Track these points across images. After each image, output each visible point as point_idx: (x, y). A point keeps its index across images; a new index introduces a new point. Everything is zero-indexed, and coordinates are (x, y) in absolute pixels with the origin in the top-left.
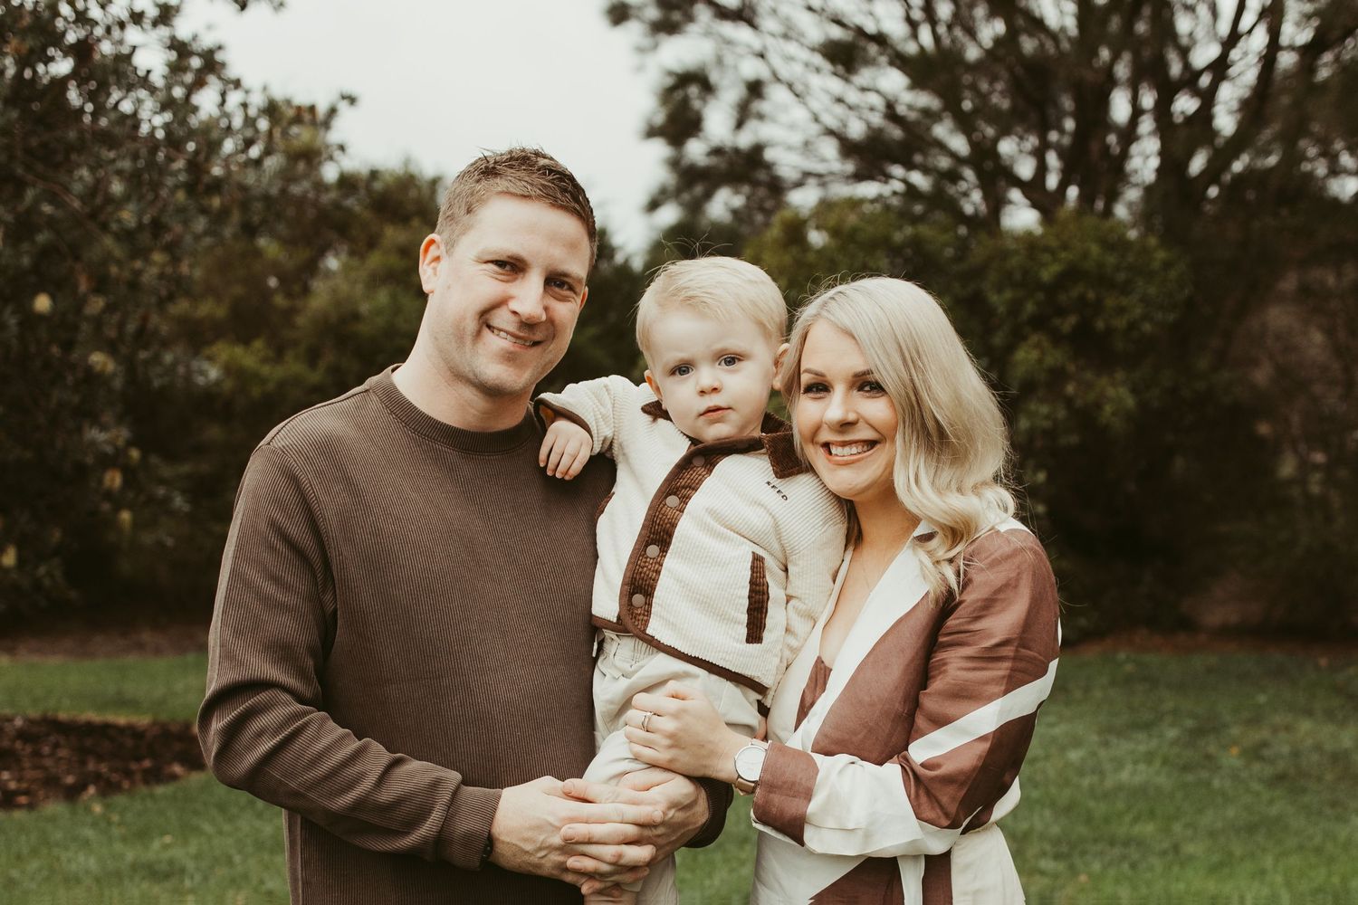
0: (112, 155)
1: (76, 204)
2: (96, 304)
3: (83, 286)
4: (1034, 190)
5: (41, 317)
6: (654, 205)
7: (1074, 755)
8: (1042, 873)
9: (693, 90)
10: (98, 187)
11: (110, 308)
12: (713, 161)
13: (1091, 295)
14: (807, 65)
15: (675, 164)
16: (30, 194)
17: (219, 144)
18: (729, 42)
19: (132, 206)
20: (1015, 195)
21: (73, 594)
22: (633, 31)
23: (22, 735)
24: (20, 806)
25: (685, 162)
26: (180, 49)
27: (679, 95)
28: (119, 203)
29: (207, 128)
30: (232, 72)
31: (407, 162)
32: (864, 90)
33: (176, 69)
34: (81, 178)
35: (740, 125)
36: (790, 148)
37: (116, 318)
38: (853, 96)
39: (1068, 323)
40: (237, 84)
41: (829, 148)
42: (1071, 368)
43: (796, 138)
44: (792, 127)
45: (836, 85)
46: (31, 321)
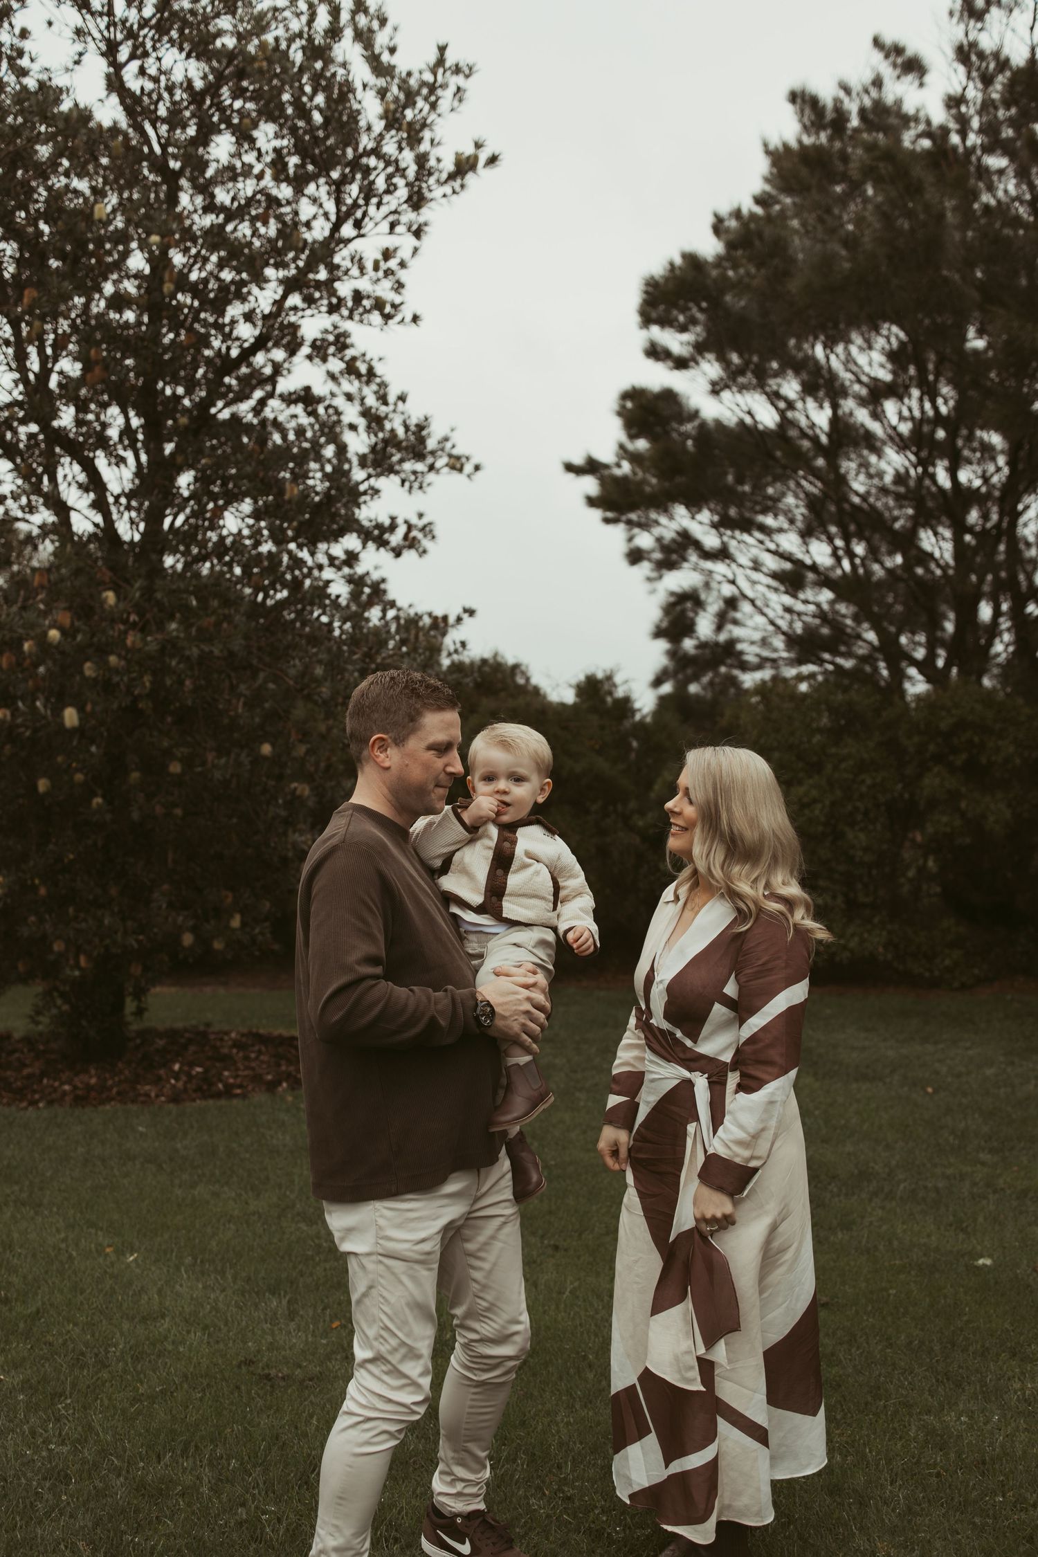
0: (315, 650)
1: (291, 683)
2: (301, 750)
3: (294, 737)
4: (926, 667)
5: (265, 758)
6: (657, 682)
7: (989, 1072)
8: (983, 1164)
9: (689, 605)
10: (306, 671)
11: (308, 752)
12: (700, 651)
13: (976, 739)
14: (769, 587)
15: (673, 654)
16: (262, 675)
17: (386, 643)
18: (711, 572)
19: (327, 684)
20: (913, 671)
21: (276, 947)
22: (645, 568)
23: (237, 1045)
24: (237, 1096)
25: (681, 653)
26: (356, 582)
27: (678, 608)
28: (318, 682)
29: (376, 631)
30: (391, 596)
31: (496, 655)
32: (806, 602)
33: (355, 595)
34: (294, 666)
35: (719, 628)
36: (753, 643)
37: (313, 759)
38: (799, 607)
39: (960, 759)
40: (392, 604)
41: (779, 642)
42: (963, 790)
43: (757, 636)
44: (756, 629)
45: (787, 600)
46: (258, 759)
